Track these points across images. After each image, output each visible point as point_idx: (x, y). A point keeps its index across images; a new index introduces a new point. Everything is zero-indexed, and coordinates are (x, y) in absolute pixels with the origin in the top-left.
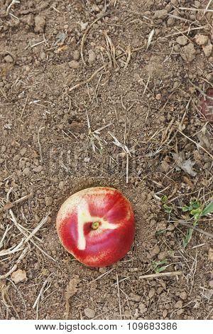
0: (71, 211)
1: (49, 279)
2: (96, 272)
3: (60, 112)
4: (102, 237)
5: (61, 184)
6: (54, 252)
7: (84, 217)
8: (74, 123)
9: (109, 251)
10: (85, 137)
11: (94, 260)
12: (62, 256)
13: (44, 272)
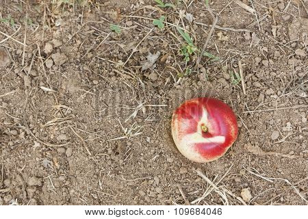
0: (193, 149)
1: (249, 169)
2: (242, 130)
3: (109, 163)
4: (214, 123)
5: (170, 160)
6: (226, 165)
7: (198, 138)
8: (119, 150)
9: (225, 117)
10: (130, 141)
11: (233, 130)
12: (229, 158)
13: (242, 173)
